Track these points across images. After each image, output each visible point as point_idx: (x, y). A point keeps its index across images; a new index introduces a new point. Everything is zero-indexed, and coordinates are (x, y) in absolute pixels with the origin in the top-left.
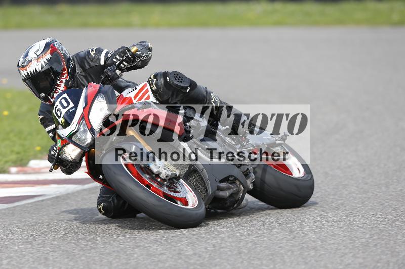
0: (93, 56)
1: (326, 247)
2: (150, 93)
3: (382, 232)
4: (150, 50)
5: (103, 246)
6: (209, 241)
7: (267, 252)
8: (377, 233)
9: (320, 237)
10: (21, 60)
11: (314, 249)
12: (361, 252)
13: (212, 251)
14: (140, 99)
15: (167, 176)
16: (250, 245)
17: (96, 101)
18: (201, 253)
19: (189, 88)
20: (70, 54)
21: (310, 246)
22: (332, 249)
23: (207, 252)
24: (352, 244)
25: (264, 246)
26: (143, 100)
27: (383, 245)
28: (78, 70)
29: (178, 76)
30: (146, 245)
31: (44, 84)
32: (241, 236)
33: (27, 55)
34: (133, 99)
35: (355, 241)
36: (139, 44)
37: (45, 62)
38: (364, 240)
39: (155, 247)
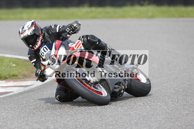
0: (53, 28)
1: (118, 124)
2: (81, 45)
3: (144, 117)
4: (80, 25)
5: (10, 125)
6: (61, 122)
7: (90, 127)
8: (141, 117)
9: (114, 119)
10: (21, 30)
11: (112, 125)
12: (134, 126)
13: (63, 127)
14: (78, 48)
15: (94, 82)
16: (81, 123)
17: (60, 49)
18: (58, 128)
19: (98, 42)
20: (42, 27)
21: (110, 124)
22: (120, 125)
23: (60, 127)
24: (130, 123)
25: (88, 124)
26: (79, 48)
27: (145, 123)
28: (46, 34)
29: (93, 37)
30: (31, 124)
31: (32, 41)
32: (77, 119)
33: (23, 28)
34: (74, 48)
35: (131, 121)
36: (75, 22)
37: (32, 31)
38: (136, 121)
39: (36, 125)
